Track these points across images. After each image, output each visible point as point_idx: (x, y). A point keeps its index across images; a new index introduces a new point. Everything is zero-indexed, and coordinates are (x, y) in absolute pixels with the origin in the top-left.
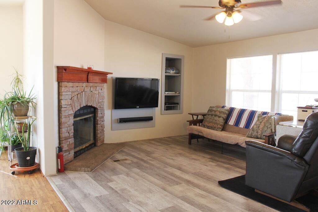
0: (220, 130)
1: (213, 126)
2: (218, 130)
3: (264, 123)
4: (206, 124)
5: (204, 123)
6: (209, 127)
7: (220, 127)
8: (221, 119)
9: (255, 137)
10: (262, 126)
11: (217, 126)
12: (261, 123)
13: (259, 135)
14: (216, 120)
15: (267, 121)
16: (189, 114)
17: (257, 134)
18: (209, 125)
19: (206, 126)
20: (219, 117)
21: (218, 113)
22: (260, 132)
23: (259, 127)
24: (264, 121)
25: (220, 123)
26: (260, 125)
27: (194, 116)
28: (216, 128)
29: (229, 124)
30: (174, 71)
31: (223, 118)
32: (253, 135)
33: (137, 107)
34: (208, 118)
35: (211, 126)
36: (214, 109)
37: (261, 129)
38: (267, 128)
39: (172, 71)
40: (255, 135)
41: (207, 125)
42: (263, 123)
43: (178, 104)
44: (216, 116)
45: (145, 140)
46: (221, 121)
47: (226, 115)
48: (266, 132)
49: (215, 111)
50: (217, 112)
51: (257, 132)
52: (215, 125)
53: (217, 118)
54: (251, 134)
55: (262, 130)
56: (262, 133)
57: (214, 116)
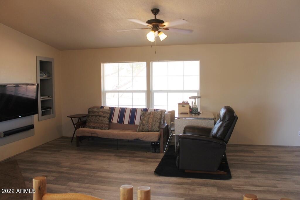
0: (107, 128)
1: (100, 126)
2: (105, 129)
3: (152, 118)
4: (91, 125)
5: (89, 124)
6: (95, 128)
7: (107, 126)
8: (106, 118)
9: (146, 130)
10: (151, 121)
11: (104, 125)
12: (149, 118)
13: (150, 128)
14: (102, 121)
15: (153, 116)
16: (68, 117)
17: (147, 128)
18: (95, 126)
19: (91, 127)
20: (104, 117)
21: (102, 114)
22: (150, 126)
23: (148, 122)
24: (151, 117)
25: (107, 123)
26: (149, 120)
27: (72, 118)
28: (103, 127)
29: (113, 122)
30: (47, 75)
31: (107, 117)
32: (145, 129)
33: (20, 116)
34: (92, 119)
35: (97, 126)
36: (96, 110)
37: (150, 124)
38: (156, 122)
39: (45, 75)
40: (146, 129)
41: (93, 125)
42: (150, 118)
43: (50, 108)
44: (100, 116)
45: (27, 151)
46: (106, 120)
47: (109, 115)
48: (155, 125)
49: (98, 112)
50: (100, 113)
51: (148, 126)
52: (102, 125)
53: (102, 118)
54: (142, 129)
55: (152, 124)
56: (152, 126)
57: (98, 116)
